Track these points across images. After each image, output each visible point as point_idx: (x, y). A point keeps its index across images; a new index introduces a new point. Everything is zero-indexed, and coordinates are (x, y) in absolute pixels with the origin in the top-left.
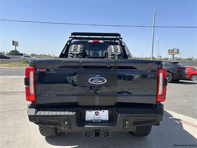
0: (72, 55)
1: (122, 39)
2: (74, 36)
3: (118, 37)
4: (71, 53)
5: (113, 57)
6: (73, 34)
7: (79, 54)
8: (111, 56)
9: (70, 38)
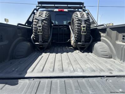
0: (37, 21)
1: (85, 7)
2: (40, 5)
3: (81, 6)
4: (36, 19)
5: (80, 22)
6: (39, 3)
7: (44, 20)
8: (77, 22)
9: (37, 6)
